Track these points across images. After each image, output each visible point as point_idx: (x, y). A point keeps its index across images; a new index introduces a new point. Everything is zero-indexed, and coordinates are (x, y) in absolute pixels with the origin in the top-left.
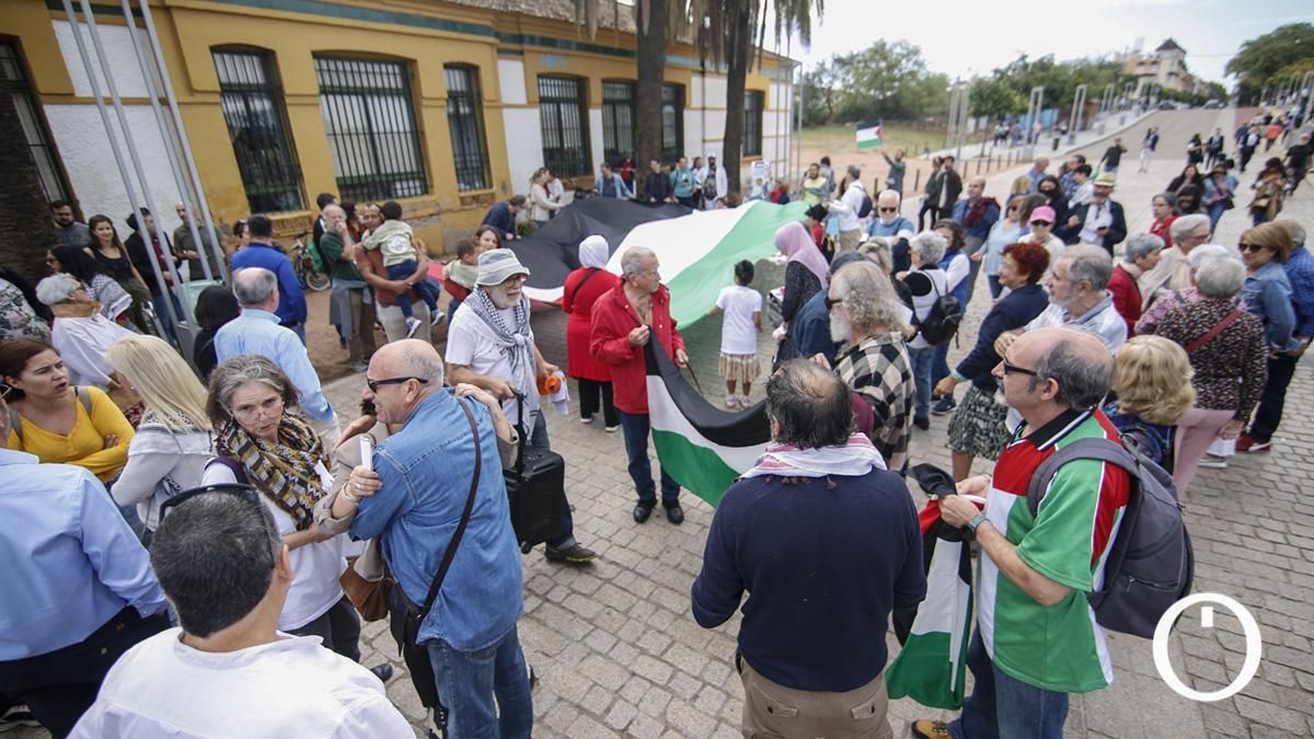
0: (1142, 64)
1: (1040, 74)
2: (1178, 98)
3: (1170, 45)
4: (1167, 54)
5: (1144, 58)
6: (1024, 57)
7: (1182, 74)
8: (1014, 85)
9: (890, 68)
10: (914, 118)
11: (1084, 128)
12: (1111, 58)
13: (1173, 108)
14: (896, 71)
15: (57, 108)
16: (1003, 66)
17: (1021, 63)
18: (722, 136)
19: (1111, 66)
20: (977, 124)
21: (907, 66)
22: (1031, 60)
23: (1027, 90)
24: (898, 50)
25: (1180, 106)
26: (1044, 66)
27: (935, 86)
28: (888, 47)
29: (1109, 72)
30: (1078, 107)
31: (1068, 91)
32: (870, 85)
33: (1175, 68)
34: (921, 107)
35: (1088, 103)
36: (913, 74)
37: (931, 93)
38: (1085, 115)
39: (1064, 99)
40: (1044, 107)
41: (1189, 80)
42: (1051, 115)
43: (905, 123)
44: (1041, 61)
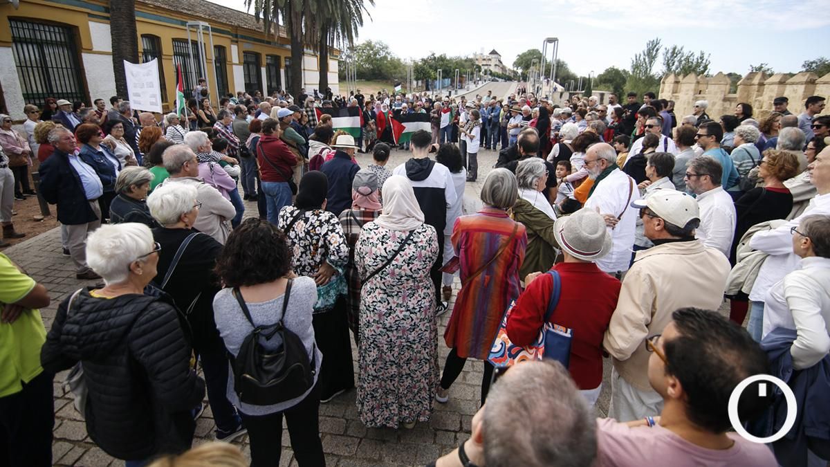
0: (484, 60)
1: (441, 63)
2: (499, 76)
3: (494, 52)
4: (494, 56)
5: (485, 57)
6: (433, 55)
7: (501, 66)
8: (431, 67)
9: (375, 54)
10: (389, 79)
11: (461, 88)
12: (471, 56)
13: (497, 81)
14: (378, 56)
15: (86, 54)
16: (425, 58)
17: (432, 57)
18: (318, 83)
19: (471, 60)
20: (417, 83)
21: (382, 54)
22: (437, 55)
23: (436, 70)
24: (378, 46)
25: (500, 80)
26: (442, 59)
27: (396, 64)
28: (373, 44)
29: (469, 63)
30: (457, 79)
31: (452, 71)
32: (366, 61)
33: (498, 63)
34: (391, 73)
35: (461, 76)
36: (385, 58)
37: (395, 68)
38: (461, 82)
39: (451, 74)
40: (443, 78)
41: (503, 68)
42: (447, 81)
43: (384, 82)
44: (441, 56)
